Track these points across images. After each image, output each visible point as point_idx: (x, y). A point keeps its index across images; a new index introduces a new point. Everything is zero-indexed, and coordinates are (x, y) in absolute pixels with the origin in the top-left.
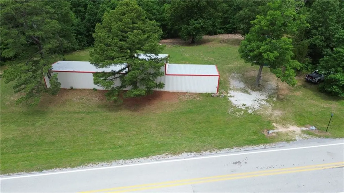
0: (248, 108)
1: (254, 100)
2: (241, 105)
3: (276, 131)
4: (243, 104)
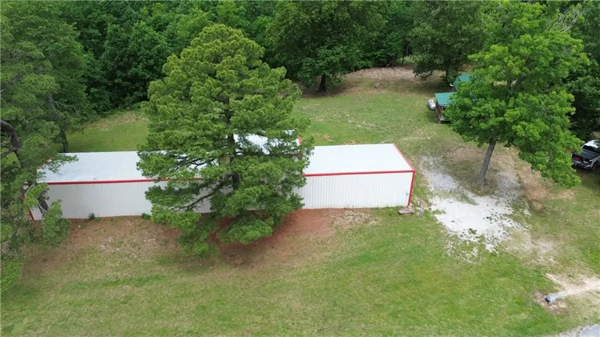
0: (482, 237)
1: (488, 218)
2: (467, 233)
3: (562, 294)
4: (471, 229)
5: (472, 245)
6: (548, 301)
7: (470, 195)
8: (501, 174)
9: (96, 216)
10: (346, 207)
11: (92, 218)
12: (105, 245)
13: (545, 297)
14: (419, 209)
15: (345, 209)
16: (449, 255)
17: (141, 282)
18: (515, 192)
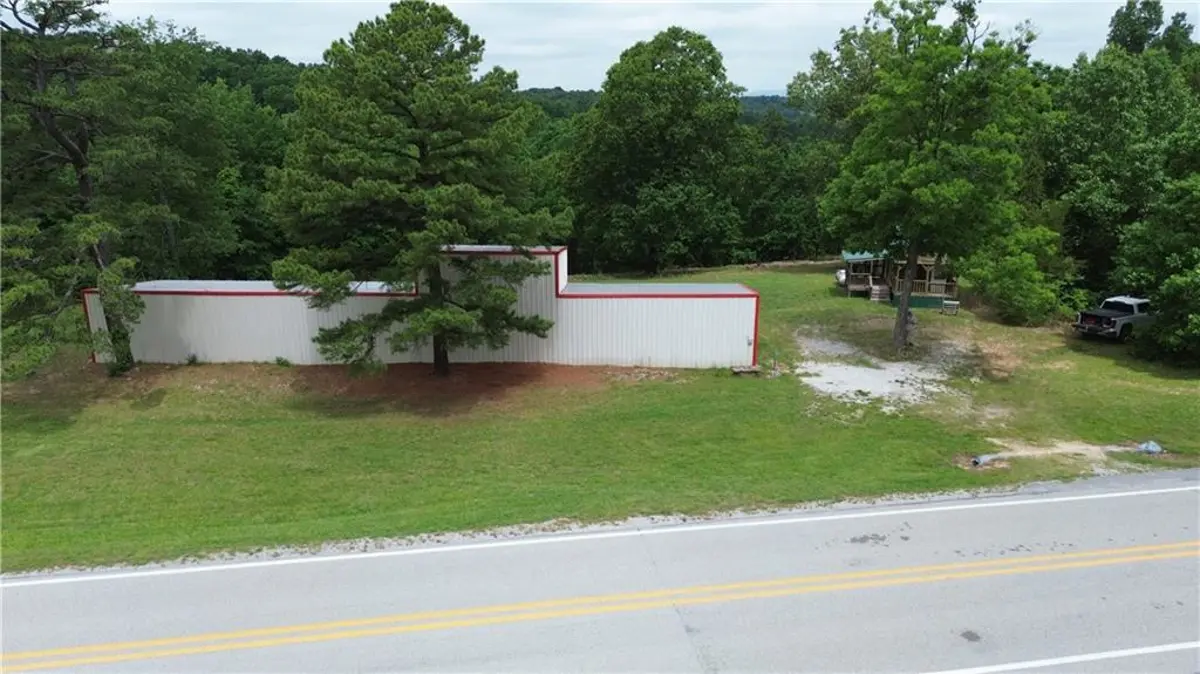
0: (879, 400)
1: (897, 381)
2: (852, 395)
3: (1005, 454)
4: (860, 391)
5: (855, 407)
6: (976, 463)
7: (874, 361)
8: (942, 342)
9: (200, 358)
10: (638, 364)
11: (193, 362)
12: (202, 387)
13: (973, 460)
14: (773, 372)
15: (637, 367)
16: (809, 415)
17: (247, 422)
18: (962, 361)
